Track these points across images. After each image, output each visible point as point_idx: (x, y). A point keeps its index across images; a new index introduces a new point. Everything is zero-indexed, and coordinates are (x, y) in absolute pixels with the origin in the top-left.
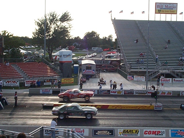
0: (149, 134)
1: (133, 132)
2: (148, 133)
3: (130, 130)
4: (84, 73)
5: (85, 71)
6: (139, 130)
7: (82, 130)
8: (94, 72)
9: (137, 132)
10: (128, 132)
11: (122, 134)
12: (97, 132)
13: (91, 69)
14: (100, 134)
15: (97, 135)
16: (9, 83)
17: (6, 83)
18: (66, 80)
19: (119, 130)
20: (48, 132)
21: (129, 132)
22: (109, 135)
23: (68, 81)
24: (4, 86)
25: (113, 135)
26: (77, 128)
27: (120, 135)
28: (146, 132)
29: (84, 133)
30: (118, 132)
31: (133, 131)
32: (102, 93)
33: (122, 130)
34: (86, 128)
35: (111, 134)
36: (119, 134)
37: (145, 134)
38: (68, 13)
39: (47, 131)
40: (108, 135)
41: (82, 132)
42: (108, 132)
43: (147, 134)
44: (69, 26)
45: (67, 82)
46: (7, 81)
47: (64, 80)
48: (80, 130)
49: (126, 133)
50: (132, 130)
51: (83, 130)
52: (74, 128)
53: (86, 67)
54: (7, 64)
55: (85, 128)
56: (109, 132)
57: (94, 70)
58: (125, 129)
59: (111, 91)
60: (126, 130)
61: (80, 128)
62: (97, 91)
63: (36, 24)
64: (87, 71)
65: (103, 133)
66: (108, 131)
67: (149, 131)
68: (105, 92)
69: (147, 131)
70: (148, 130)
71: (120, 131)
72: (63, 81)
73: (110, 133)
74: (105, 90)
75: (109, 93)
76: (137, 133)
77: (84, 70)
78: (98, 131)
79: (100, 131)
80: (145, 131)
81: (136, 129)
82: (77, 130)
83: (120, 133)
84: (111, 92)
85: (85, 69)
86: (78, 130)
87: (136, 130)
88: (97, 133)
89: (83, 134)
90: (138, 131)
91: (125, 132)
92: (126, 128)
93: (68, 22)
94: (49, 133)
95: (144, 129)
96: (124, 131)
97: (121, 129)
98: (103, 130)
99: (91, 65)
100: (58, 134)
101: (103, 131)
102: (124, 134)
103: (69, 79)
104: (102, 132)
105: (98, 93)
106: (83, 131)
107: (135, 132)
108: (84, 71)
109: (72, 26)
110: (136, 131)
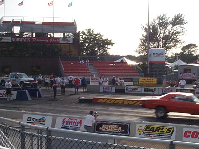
0: (193, 137)
1: (164, 132)
2: (191, 134)
3: (157, 128)
4: (181, 77)
5: (183, 75)
6: (175, 129)
7: (78, 120)
8: (194, 76)
9: (170, 131)
10: (153, 131)
11: (143, 133)
12: (101, 126)
13: (190, 72)
14: (106, 129)
15: (101, 131)
18: (145, 81)
19: (138, 125)
20: (30, 121)
21: (156, 131)
22: (121, 132)
23: (148, 82)
25: (127, 133)
26: (73, 117)
27: (138, 134)
28: (188, 134)
29: (81, 125)
30: (137, 129)
31: (163, 128)
33: (144, 127)
35: (123, 131)
36: (137, 132)
37: (185, 136)
39: (29, 119)
40: (118, 132)
41: (79, 125)
42: (118, 127)
43: (189, 136)
44: (182, 30)
45: (146, 82)
47: (143, 80)
48: (75, 121)
49: (151, 132)
50: (161, 128)
51: (81, 121)
52: (67, 117)
53: (184, 69)
55: (83, 118)
56: (120, 128)
57: (194, 74)
58: (148, 125)
60: (151, 127)
61: (75, 117)
62: (175, 90)
63: (143, 30)
65: (111, 129)
66: (120, 126)
67: (194, 132)
69: (190, 132)
70: (192, 130)
71: (140, 128)
72: (141, 81)
73: (122, 129)
76: (170, 133)
77: (181, 73)
79: (107, 124)
82: (71, 121)
83: (139, 130)
84: (197, 93)
85: (183, 71)
86: (73, 121)
87: (168, 128)
89: (80, 128)
90: (172, 130)
91: (149, 131)
92: (150, 124)
94: (32, 122)
95: (184, 127)
96: (147, 129)
97: (141, 125)
98: (111, 124)
99: (190, 67)
100: (44, 124)
101: (111, 126)
102: (147, 132)
103: (150, 80)
104: (109, 126)
106: (81, 123)
107: (166, 130)
108: (181, 75)
109: (185, 30)
110: (168, 130)
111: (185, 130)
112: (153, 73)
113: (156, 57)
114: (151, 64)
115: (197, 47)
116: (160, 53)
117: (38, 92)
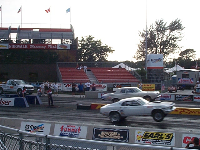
1: (163, 138)
3: (156, 134)
4: (180, 82)
5: (181, 80)
6: (174, 135)
7: (77, 127)
8: (193, 81)
9: (169, 137)
10: (152, 137)
12: (100, 133)
13: (189, 78)
15: (100, 137)
16: (69, 87)
17: (66, 87)
18: (144, 86)
19: (137, 132)
20: (28, 128)
23: (146, 88)
24: (64, 90)
25: (126, 140)
26: (71, 124)
27: (137, 140)
28: (187, 140)
30: (136, 136)
31: (162, 135)
32: (181, 100)
33: (143, 133)
34: (84, 125)
36: (136, 138)
38: (179, 20)
40: (117, 139)
41: (78, 132)
42: (117, 134)
44: (179, 35)
46: (66, 84)
48: (74, 128)
50: (160, 134)
51: (80, 128)
52: (66, 124)
53: (183, 74)
54: (78, 68)
55: (81, 125)
56: (119, 134)
57: (192, 79)
58: (148, 131)
59: (194, 97)
60: (150, 133)
61: (74, 124)
62: (174, 96)
63: (140, 36)
64: (183, 81)
65: (110, 135)
67: (193, 138)
68: (186, 98)
69: (189, 138)
70: (192, 136)
71: (139, 135)
73: (121, 136)
74: (186, 95)
75: (192, 99)
76: (170, 139)
77: (179, 79)
78: (102, 132)
79: (106, 131)
80: (186, 138)
81: (168, 131)
82: (70, 128)
83: (138, 137)
84: (196, 98)
85: (181, 76)
86: (72, 128)
87: (167, 134)
88: (99, 135)
89: (78, 135)
90: (171, 136)
91: (148, 137)
93: (179, 31)
94: (31, 129)
95: (183, 133)
96: (146, 135)
97: (140, 131)
99: (188, 72)
100: (43, 132)
101: (110, 132)
102: (146, 139)
103: (149, 86)
104: (108, 133)
105: (175, 100)
106: (79, 130)
107: (165, 137)
108: (180, 80)
109: (183, 35)
110: (167, 136)
111: (184, 136)
112: (151, 79)
113: (154, 62)
114: (150, 69)
115: (195, 52)
116: (157, 59)
117: (36, 99)
